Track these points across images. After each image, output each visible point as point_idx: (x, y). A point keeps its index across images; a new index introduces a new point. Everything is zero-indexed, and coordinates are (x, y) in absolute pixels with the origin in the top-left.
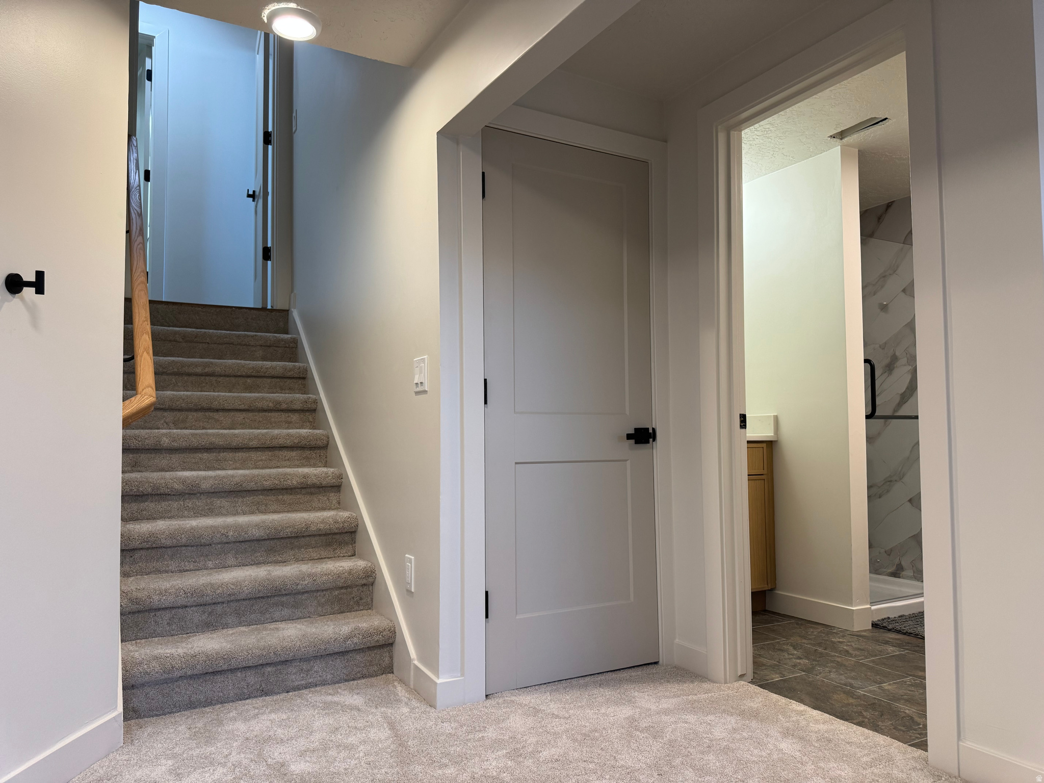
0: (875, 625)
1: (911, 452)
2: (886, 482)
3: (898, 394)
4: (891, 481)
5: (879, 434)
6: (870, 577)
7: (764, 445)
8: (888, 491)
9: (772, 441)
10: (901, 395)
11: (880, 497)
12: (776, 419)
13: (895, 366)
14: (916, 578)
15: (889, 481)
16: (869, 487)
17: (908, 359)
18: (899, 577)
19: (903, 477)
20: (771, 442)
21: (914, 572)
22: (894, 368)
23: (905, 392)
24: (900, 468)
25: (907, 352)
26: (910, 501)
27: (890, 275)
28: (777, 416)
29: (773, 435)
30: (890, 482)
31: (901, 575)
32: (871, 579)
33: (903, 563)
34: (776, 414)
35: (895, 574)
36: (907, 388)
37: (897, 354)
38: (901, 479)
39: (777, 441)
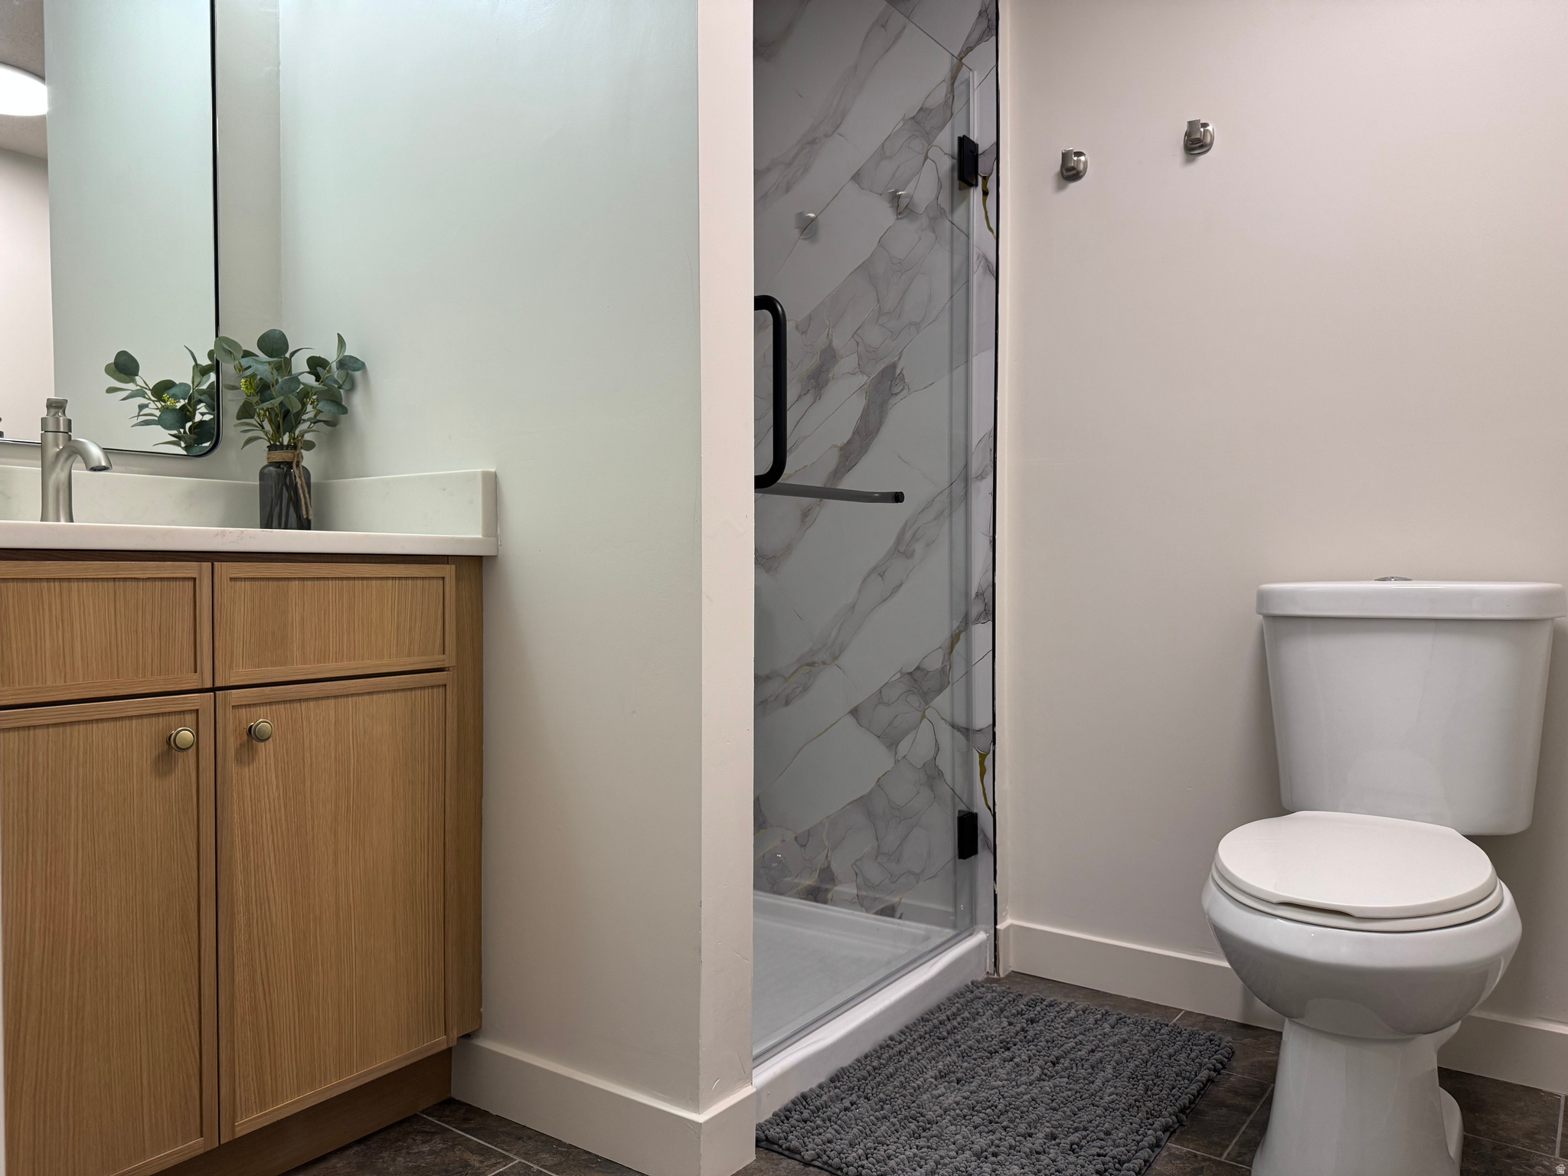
0: (764, 1143)
1: (860, 591)
2: (802, 666)
3: (834, 446)
4: (812, 664)
5: (789, 549)
6: (755, 901)
7: (448, 571)
8: (806, 689)
9: (481, 557)
10: (841, 449)
11: (787, 704)
12: (492, 485)
13: (830, 375)
14: (862, 905)
15: (808, 665)
16: (759, 680)
17: (859, 357)
18: (825, 902)
19: (839, 655)
20: (478, 560)
21: (858, 888)
22: (827, 382)
23: (849, 442)
24: (834, 633)
25: (859, 340)
26: (854, 712)
27: (826, 136)
28: (495, 476)
29: (480, 536)
30: (810, 665)
31: (829, 896)
32: (758, 907)
33: (834, 866)
34: (493, 470)
35: (816, 894)
36: (856, 432)
37: (837, 344)
38: (835, 658)
39: (495, 557)
